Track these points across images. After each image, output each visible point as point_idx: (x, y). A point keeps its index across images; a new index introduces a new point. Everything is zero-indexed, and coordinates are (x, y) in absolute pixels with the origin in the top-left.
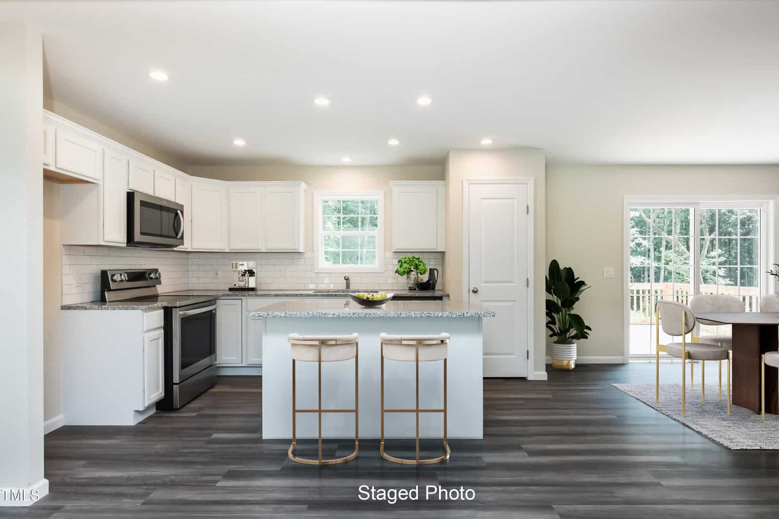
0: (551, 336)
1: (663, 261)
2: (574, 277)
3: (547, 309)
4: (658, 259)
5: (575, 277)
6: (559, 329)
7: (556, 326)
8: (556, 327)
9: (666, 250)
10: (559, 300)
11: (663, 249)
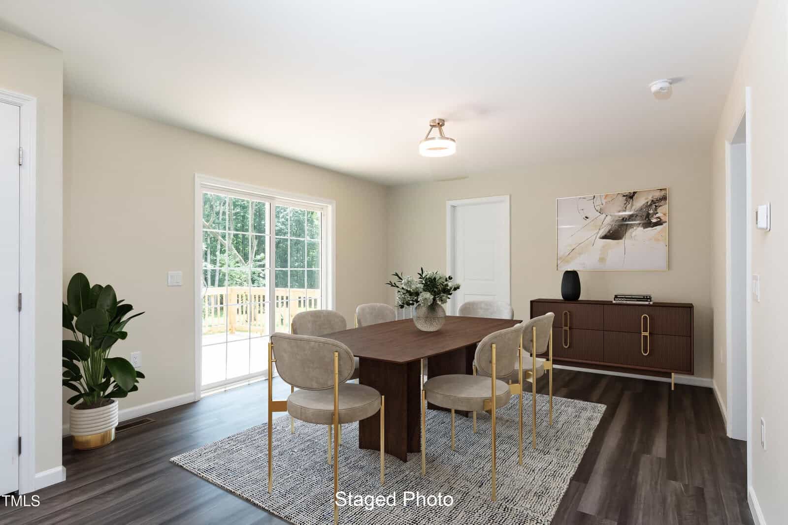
0: (72, 401)
1: (218, 264)
2: (116, 300)
3: (64, 355)
4: (214, 262)
5: (118, 300)
6: (87, 385)
7: (82, 380)
8: (81, 384)
9: (220, 253)
10: (87, 338)
11: (218, 253)
